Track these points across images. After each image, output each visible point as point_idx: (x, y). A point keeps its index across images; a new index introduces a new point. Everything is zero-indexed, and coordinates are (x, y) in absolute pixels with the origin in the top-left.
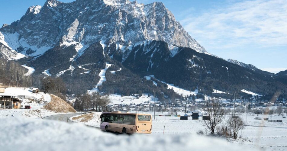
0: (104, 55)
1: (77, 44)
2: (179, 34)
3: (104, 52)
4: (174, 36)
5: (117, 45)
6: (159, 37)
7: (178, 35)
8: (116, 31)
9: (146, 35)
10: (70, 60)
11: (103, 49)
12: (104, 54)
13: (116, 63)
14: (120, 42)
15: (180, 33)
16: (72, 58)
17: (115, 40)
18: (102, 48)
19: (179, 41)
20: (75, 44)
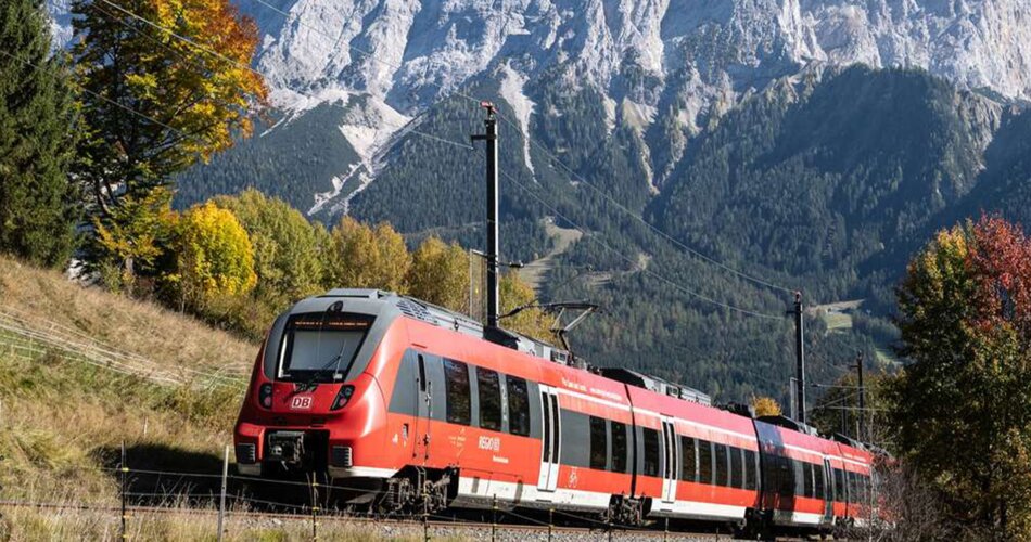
0: (532, 169)
1: (353, 100)
2: (1012, 17)
3: (526, 148)
4: (982, 37)
5: (610, 105)
6: (885, 43)
7: (1005, 30)
8: (600, 12)
9: (800, 33)
10: (313, 203)
11: (519, 133)
12: (529, 164)
13: (613, 218)
14: (627, 80)
15: (1017, 13)
16: (328, 195)
17: (595, 73)
18: (516, 122)
19: (1016, 65)
20: (340, 101)
